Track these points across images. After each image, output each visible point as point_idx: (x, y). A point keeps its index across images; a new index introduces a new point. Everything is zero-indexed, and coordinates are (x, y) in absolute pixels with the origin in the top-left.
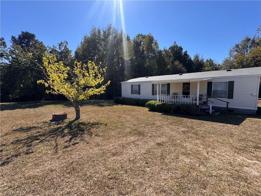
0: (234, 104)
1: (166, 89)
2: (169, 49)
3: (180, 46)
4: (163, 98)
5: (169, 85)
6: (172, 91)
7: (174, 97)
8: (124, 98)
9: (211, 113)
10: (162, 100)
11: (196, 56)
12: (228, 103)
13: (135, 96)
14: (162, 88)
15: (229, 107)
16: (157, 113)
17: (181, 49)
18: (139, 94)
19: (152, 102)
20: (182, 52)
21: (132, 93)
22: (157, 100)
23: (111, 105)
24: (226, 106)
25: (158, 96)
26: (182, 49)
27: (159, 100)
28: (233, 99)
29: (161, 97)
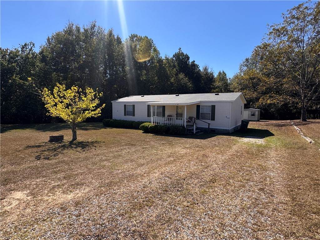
0: (214, 125)
1: (161, 110)
2: (174, 56)
3: (186, 54)
4: (157, 120)
5: (164, 107)
6: (167, 114)
7: (169, 119)
8: (116, 120)
9: (195, 133)
10: (155, 122)
11: (205, 68)
12: (209, 124)
13: (129, 118)
14: (158, 110)
15: (210, 127)
16: (150, 134)
17: (187, 58)
18: (134, 115)
19: (146, 124)
20: (189, 62)
21: (125, 115)
22: (151, 122)
23: (98, 129)
24: (208, 127)
25: (152, 118)
26: (189, 58)
27: (153, 122)
28: (214, 120)
29: (155, 118)
